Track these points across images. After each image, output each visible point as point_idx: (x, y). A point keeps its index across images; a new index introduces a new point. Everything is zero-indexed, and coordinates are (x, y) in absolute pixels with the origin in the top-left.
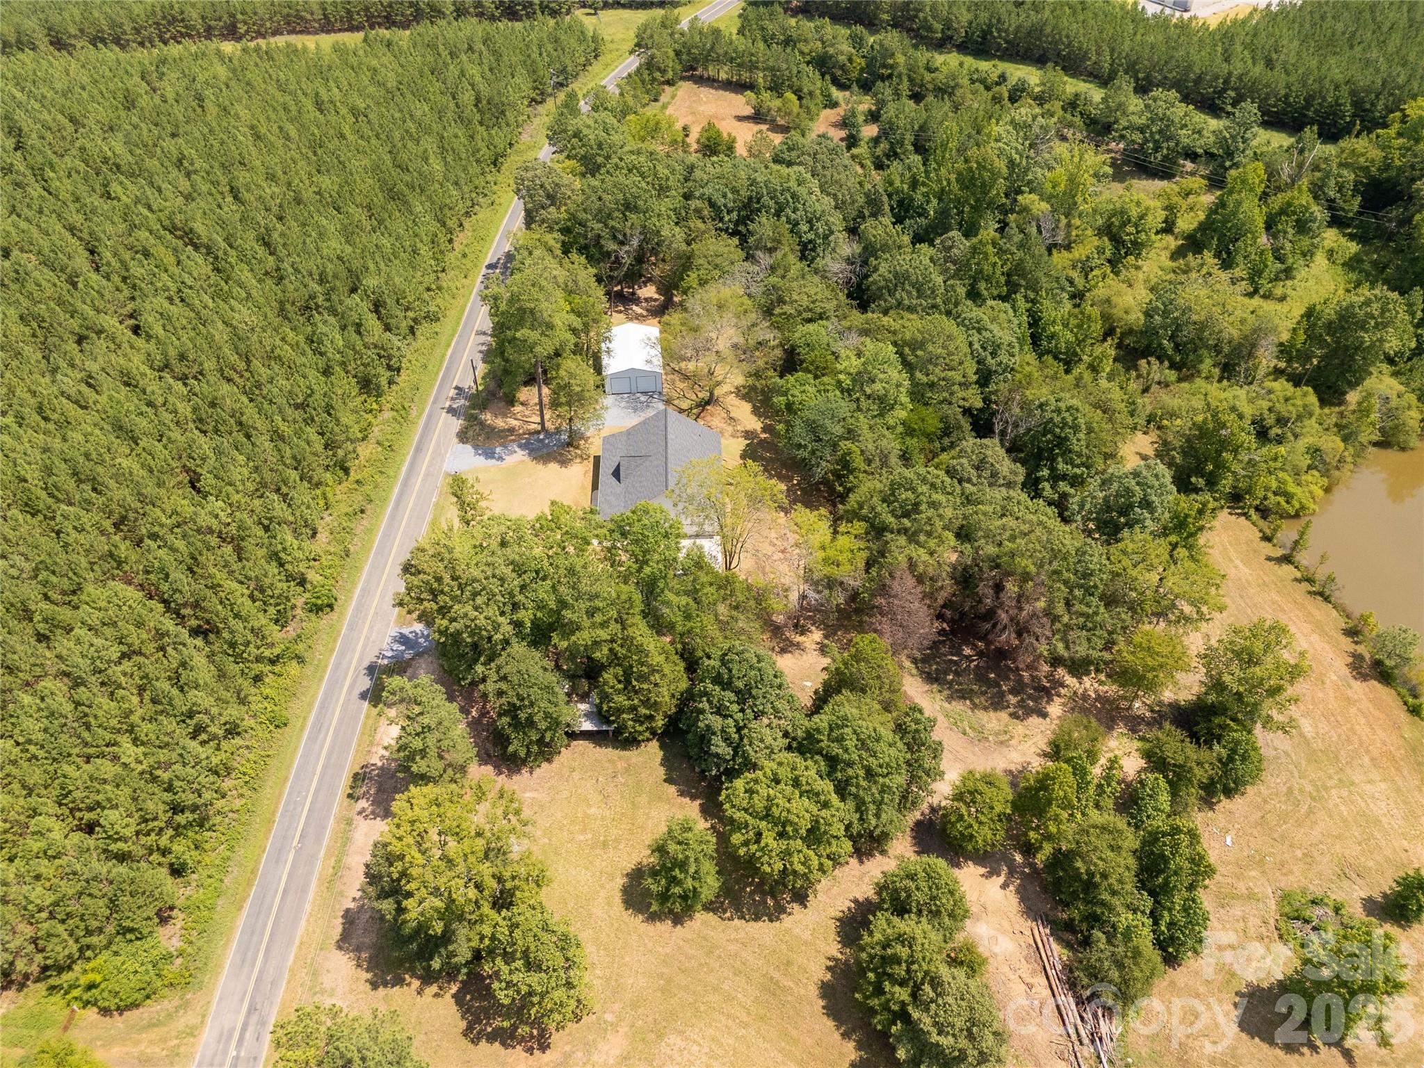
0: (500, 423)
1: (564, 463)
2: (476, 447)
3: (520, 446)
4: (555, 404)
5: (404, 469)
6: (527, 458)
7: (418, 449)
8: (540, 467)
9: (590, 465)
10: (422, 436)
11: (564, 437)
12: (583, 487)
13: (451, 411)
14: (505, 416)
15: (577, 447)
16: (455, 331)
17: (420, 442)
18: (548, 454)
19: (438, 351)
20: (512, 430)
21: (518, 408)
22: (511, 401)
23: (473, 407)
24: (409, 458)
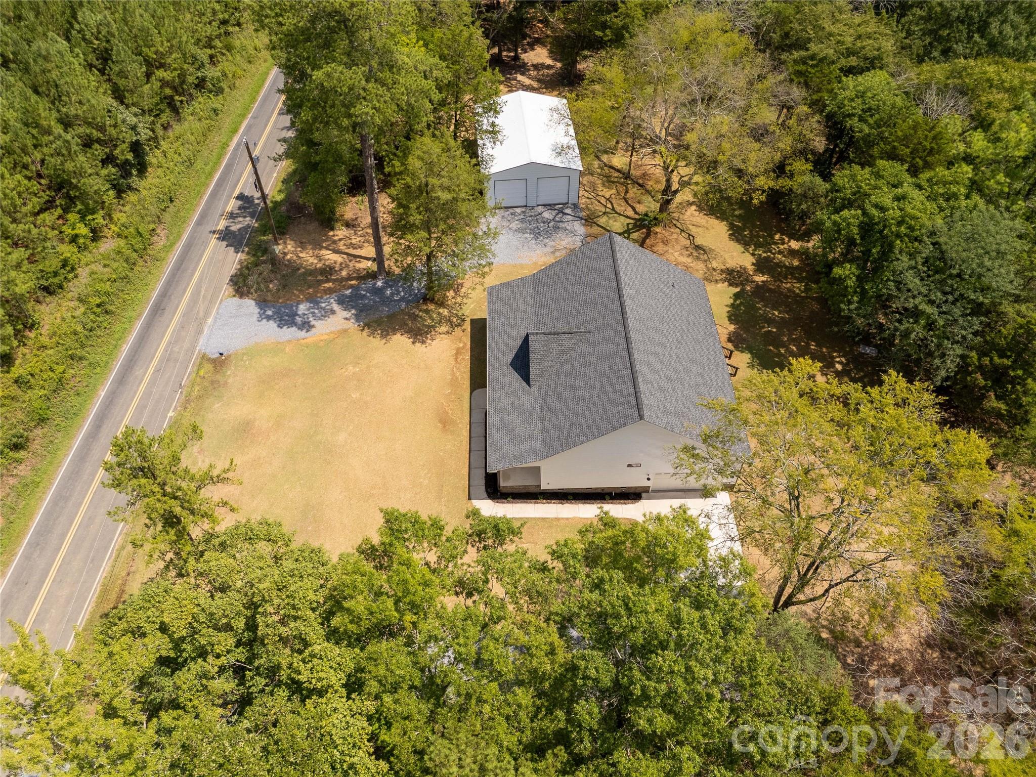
0: (309, 258)
1: (419, 334)
2: (262, 303)
3: (340, 302)
4: (401, 226)
5: (125, 349)
6: (352, 325)
7: (158, 309)
8: (376, 342)
9: (465, 340)
10: (169, 284)
11: (418, 285)
12: (454, 382)
13: (226, 236)
14: (318, 245)
15: (442, 304)
16: (247, 109)
17: (164, 295)
18: (391, 317)
19: (216, 139)
20: (328, 271)
21: (341, 232)
22: (328, 220)
23: (264, 230)
24: (138, 325)
